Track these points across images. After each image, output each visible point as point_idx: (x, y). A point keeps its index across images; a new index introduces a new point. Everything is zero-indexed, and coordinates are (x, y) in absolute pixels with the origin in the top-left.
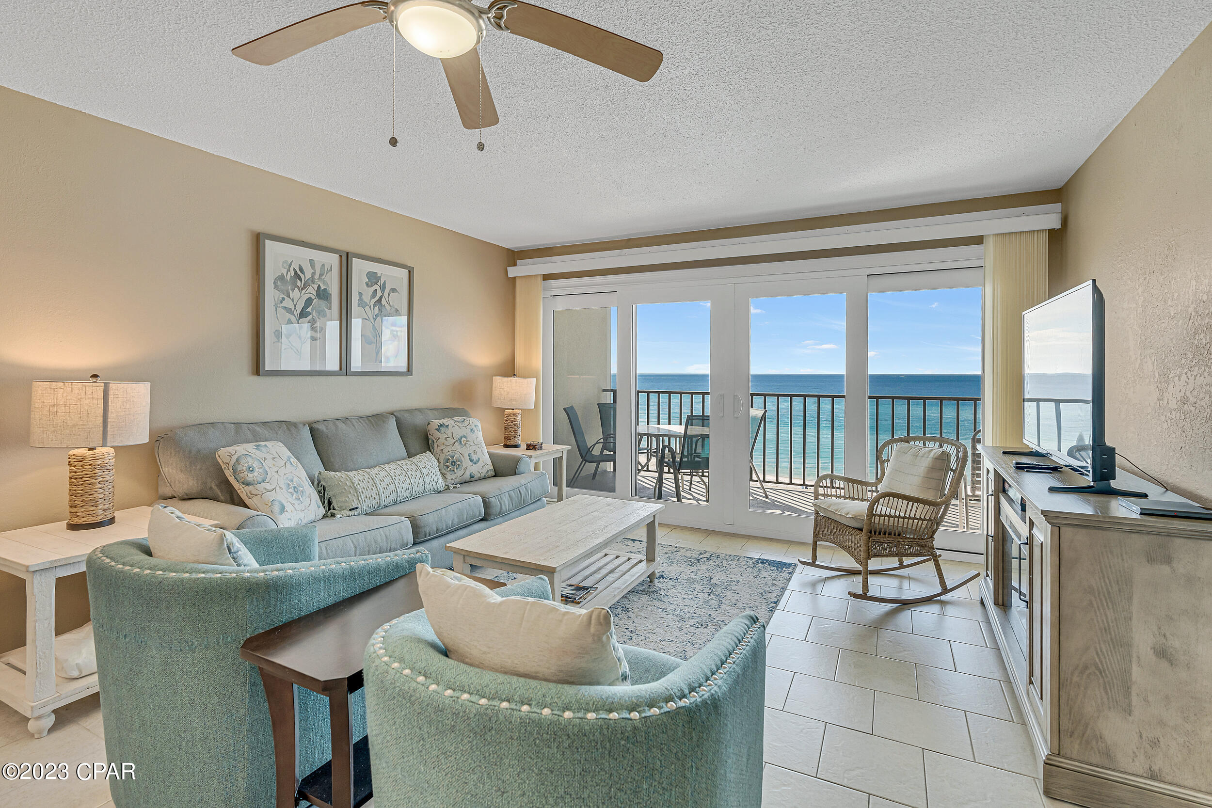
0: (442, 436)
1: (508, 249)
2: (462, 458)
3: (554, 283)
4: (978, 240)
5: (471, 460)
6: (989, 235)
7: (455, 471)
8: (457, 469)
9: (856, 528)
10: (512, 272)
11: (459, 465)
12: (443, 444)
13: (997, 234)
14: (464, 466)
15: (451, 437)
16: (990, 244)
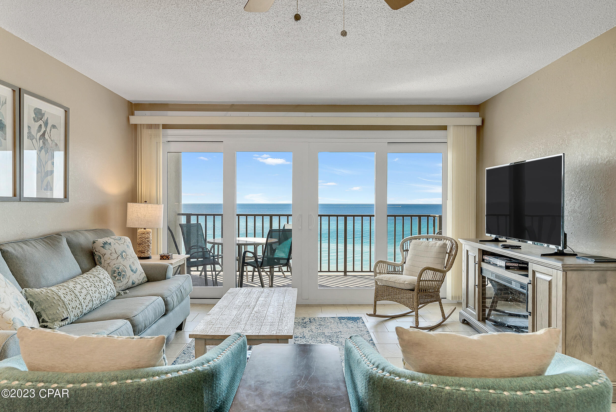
0: (108, 252)
1: (128, 101)
2: (126, 269)
3: (170, 131)
4: (444, 128)
5: (132, 271)
6: (450, 126)
7: (122, 280)
8: (123, 278)
9: (408, 290)
10: (134, 120)
11: (124, 275)
12: (109, 259)
13: (455, 125)
14: (128, 276)
15: (114, 252)
16: (451, 130)
